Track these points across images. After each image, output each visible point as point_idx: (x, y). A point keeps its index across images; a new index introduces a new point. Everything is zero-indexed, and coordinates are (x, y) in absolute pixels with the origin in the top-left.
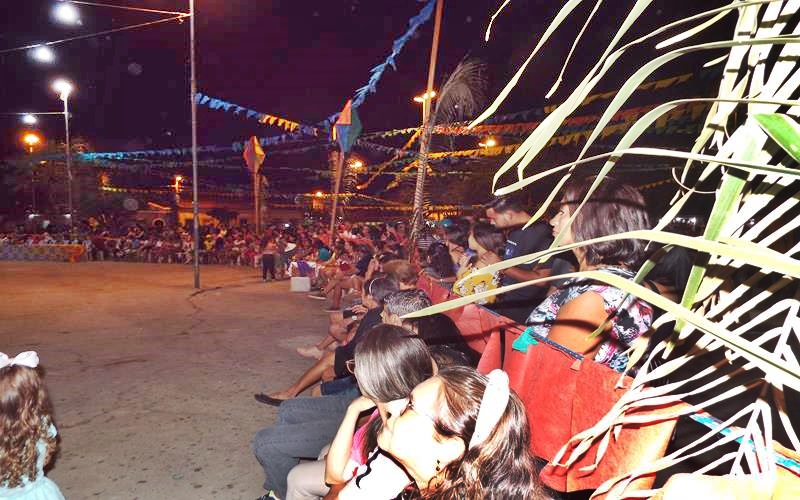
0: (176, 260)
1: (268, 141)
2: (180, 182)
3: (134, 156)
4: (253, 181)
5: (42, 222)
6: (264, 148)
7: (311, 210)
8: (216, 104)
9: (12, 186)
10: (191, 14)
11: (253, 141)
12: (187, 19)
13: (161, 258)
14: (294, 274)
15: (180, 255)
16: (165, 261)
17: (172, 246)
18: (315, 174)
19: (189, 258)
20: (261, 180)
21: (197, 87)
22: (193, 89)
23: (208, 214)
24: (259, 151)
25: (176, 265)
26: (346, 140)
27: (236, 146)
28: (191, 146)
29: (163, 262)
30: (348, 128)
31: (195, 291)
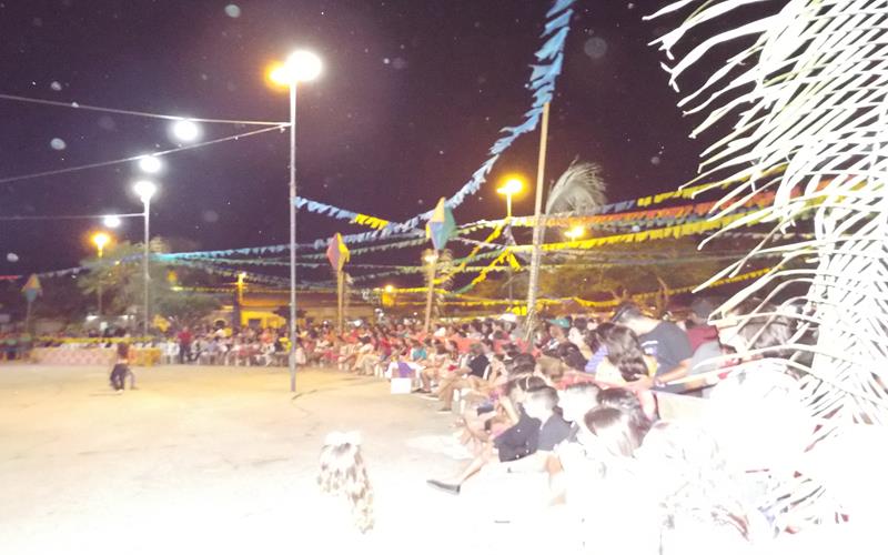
0: (254, 363)
1: (352, 238)
2: (244, 280)
3: (211, 257)
4: (336, 278)
5: (99, 324)
6: (350, 246)
7: (381, 306)
8: (314, 206)
9: (86, 287)
10: (292, 124)
11: (336, 239)
12: (288, 129)
13: (238, 362)
14: (394, 375)
15: (258, 357)
16: (243, 364)
17: (251, 348)
18: (395, 270)
19: (268, 361)
20: (345, 277)
21: (297, 190)
22: (293, 192)
23: (275, 312)
24: (343, 249)
25: (255, 369)
26: (439, 237)
27: (318, 244)
28: (288, 242)
29: (240, 364)
30: (441, 227)
31: (293, 394)
